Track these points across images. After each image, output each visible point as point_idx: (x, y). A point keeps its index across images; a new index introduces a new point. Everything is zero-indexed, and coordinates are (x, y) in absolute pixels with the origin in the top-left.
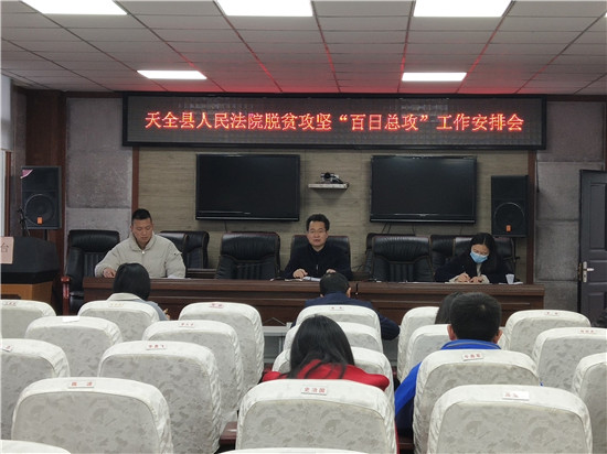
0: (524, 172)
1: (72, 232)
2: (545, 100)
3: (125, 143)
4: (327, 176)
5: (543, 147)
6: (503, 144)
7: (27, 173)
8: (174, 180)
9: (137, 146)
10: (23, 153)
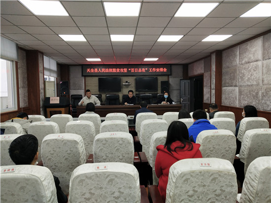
0: (167, 80)
1: (72, 95)
2: (171, 65)
3: (83, 76)
4: (127, 82)
5: (171, 75)
6: (163, 74)
7: (61, 83)
8: (93, 83)
9: (85, 76)
10: (60, 78)
